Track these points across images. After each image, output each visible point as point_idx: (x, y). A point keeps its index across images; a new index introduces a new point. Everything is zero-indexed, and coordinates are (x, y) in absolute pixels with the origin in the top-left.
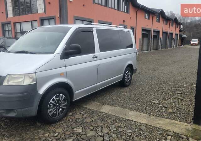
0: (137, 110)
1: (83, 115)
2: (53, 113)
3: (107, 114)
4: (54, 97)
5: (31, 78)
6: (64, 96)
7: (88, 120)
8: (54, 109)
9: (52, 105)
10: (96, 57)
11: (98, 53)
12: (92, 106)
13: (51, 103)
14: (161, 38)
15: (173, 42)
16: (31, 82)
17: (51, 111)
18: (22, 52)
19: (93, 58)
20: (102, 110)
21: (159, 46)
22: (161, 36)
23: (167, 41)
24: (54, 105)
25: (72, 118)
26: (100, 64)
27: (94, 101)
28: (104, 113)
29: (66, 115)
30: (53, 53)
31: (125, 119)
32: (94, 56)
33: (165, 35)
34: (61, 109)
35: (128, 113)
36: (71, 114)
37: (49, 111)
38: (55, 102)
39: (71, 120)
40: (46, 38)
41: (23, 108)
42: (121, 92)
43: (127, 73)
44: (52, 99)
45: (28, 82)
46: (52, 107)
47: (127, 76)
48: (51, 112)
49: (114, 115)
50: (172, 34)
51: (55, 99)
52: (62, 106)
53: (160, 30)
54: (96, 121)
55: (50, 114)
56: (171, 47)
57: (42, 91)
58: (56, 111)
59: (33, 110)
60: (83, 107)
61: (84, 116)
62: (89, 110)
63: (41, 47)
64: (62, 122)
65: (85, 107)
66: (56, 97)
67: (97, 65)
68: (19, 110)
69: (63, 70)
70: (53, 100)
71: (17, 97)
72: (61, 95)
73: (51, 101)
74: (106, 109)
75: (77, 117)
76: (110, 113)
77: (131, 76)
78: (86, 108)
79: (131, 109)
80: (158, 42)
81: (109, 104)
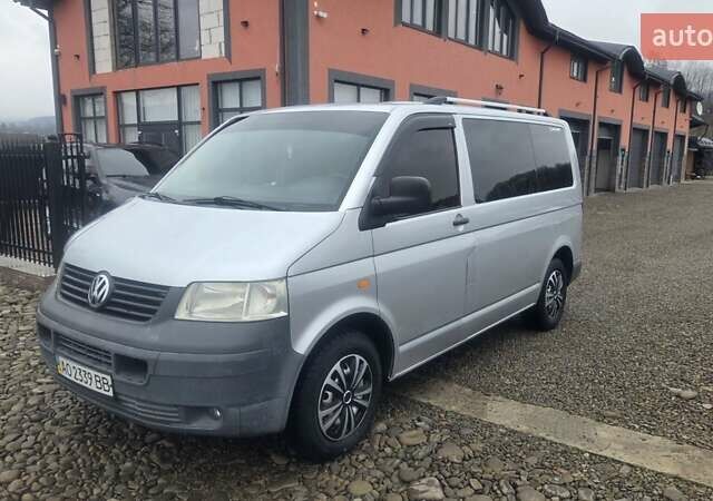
0: (622, 421)
1: (428, 433)
2: (333, 425)
3: (516, 432)
4: (337, 367)
5: (272, 296)
6: (366, 364)
7: (453, 453)
8: (335, 411)
9: (330, 393)
10: (465, 222)
11: (469, 208)
12: (450, 399)
13: (328, 387)
14: (624, 150)
15: (667, 165)
16: (271, 310)
17: (327, 416)
18: (220, 202)
19: (456, 224)
20: (490, 418)
21: (617, 177)
22: (625, 141)
23: (647, 160)
24: (337, 395)
25: (392, 441)
26: (474, 247)
27: (448, 379)
28: (503, 427)
29: (366, 433)
30: (335, 207)
31: (591, 454)
32: (459, 219)
33: (638, 137)
34: (355, 409)
35: (593, 433)
36: (381, 427)
37: (321, 414)
38: (341, 384)
39: (388, 450)
40: (290, 151)
41: (244, 405)
42: (536, 348)
43: (551, 278)
44: (330, 375)
45: (261, 310)
46: (328, 400)
47: (552, 291)
48: (326, 418)
49: (544, 439)
50: (663, 136)
51: (342, 375)
52: (358, 397)
53: (621, 121)
54: (483, 457)
55: (325, 428)
56: (659, 182)
57: (304, 344)
58: (342, 416)
59: (274, 412)
60: (413, 401)
61: (435, 438)
62: (442, 415)
63: (273, 184)
64: (361, 457)
65: (425, 401)
66: (343, 366)
67: (467, 249)
68: (234, 411)
69: (364, 268)
70: (335, 375)
71: (226, 364)
72: (358, 357)
73: (328, 380)
74: (504, 413)
75: (409, 437)
76: (524, 428)
77: (564, 292)
78: (430, 406)
79: (601, 418)
80: (614, 165)
81: (508, 394)
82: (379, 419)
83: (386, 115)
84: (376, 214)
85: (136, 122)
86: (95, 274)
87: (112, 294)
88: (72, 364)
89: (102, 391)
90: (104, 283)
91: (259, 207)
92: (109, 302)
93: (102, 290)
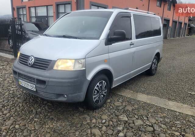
0: (175, 100)
1: (122, 103)
2: (97, 100)
3: (146, 103)
4: (98, 84)
5: (81, 63)
6: (106, 83)
7: (130, 108)
8: (97, 96)
9: (96, 91)
10: (133, 44)
11: (134, 40)
12: (127, 94)
13: (96, 90)
14: (170, 27)
15: (181, 32)
16: (81, 67)
17: (95, 97)
19: (131, 45)
20: (139, 99)
21: (168, 35)
22: (170, 25)
23: (176, 30)
24: (98, 92)
25: (112, 105)
26: (135, 52)
27: (126, 88)
28: (142, 101)
29: (105, 102)
31: (168, 109)
32: (132, 43)
33: (174, 24)
34: (102, 96)
35: (168, 103)
36: (109, 101)
37: (94, 97)
38: (99, 89)
39: (111, 107)
40: (84, 22)
41: (73, 94)
42: (150, 80)
43: (154, 61)
44: (96, 86)
45: (79, 67)
46: (96, 93)
47: (154, 65)
48: (95, 98)
49: (154, 105)
50: (181, 23)
51: (99, 86)
52: (103, 92)
53: (170, 19)
54: (138, 109)
55: (94, 100)
56: (179, 36)
57: (90, 77)
58: (99, 98)
59: (81, 96)
60: (117, 94)
61: (124, 104)
62: (125, 98)
63: (79, 32)
64: (104, 109)
65: (120, 94)
66: (100, 84)
67: (133, 52)
68: (70, 95)
70: (98, 86)
71: (68, 82)
72: (104, 82)
73: (96, 88)
74: (142, 98)
75: (117, 104)
76: (148, 102)
77: (157, 65)
78: (122, 96)
79: (169, 99)
80: (167, 31)
81: (143, 92)
82: (108, 99)
83: (112, 12)
84: (110, 41)
85: (35, 16)
86: (29, 56)
87: (35, 62)
88: (23, 82)
89: (32, 89)
90: (32, 59)
91: (76, 38)
92: (34, 64)
93: (32, 61)
